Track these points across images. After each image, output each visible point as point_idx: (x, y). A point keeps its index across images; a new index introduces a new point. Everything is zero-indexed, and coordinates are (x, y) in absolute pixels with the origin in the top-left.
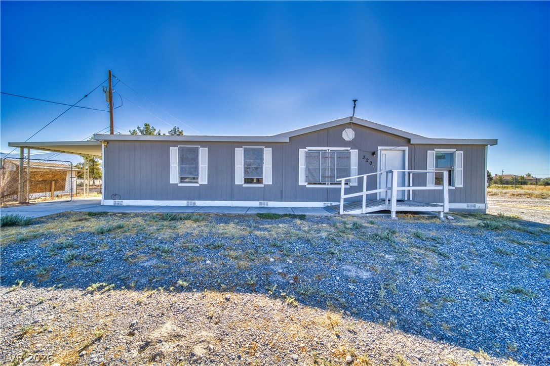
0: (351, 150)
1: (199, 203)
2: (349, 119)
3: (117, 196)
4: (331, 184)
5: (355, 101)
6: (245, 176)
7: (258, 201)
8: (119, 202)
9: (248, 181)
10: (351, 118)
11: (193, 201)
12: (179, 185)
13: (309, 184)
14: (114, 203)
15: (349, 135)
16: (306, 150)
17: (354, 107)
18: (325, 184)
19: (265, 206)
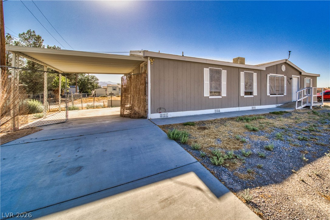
0: (284, 77)
1: (222, 110)
2: (285, 60)
3: (162, 110)
4: (278, 94)
5: (290, 52)
6: (245, 90)
7: (251, 106)
8: (165, 114)
9: (246, 93)
10: (286, 60)
11: (218, 109)
12: (210, 97)
13: (271, 94)
14: (161, 116)
15: (284, 68)
16: (270, 75)
17: (289, 55)
18: (276, 94)
19: (254, 109)
